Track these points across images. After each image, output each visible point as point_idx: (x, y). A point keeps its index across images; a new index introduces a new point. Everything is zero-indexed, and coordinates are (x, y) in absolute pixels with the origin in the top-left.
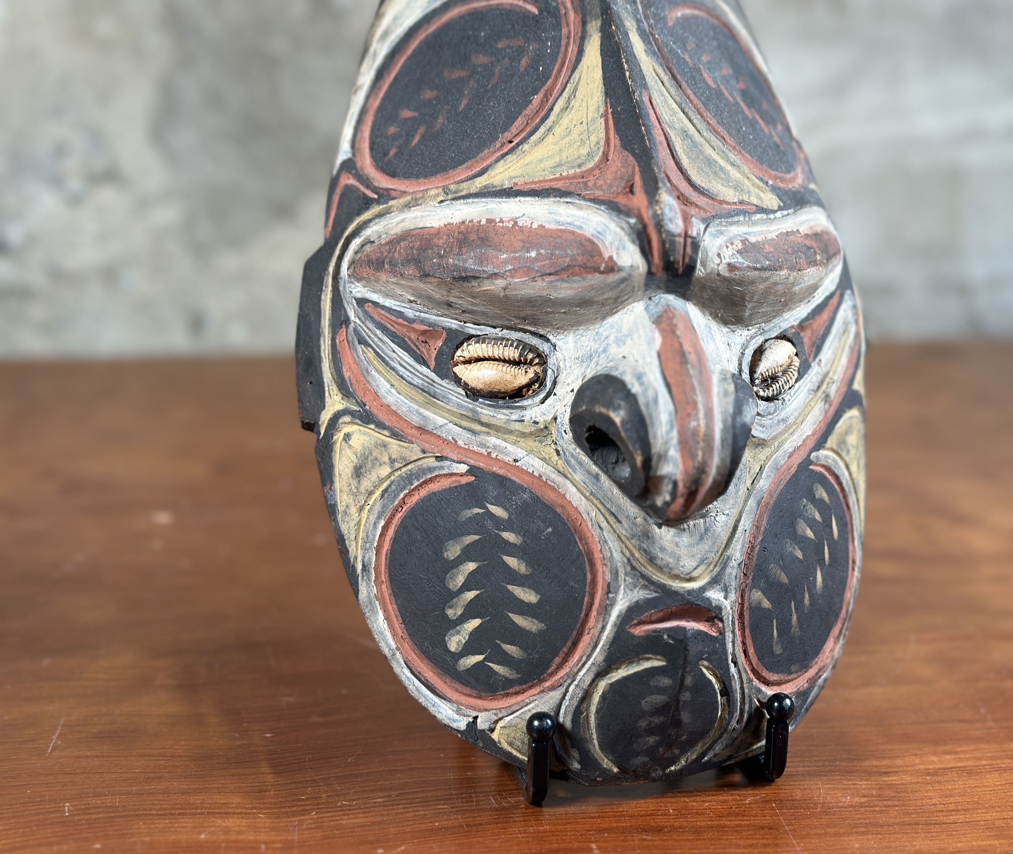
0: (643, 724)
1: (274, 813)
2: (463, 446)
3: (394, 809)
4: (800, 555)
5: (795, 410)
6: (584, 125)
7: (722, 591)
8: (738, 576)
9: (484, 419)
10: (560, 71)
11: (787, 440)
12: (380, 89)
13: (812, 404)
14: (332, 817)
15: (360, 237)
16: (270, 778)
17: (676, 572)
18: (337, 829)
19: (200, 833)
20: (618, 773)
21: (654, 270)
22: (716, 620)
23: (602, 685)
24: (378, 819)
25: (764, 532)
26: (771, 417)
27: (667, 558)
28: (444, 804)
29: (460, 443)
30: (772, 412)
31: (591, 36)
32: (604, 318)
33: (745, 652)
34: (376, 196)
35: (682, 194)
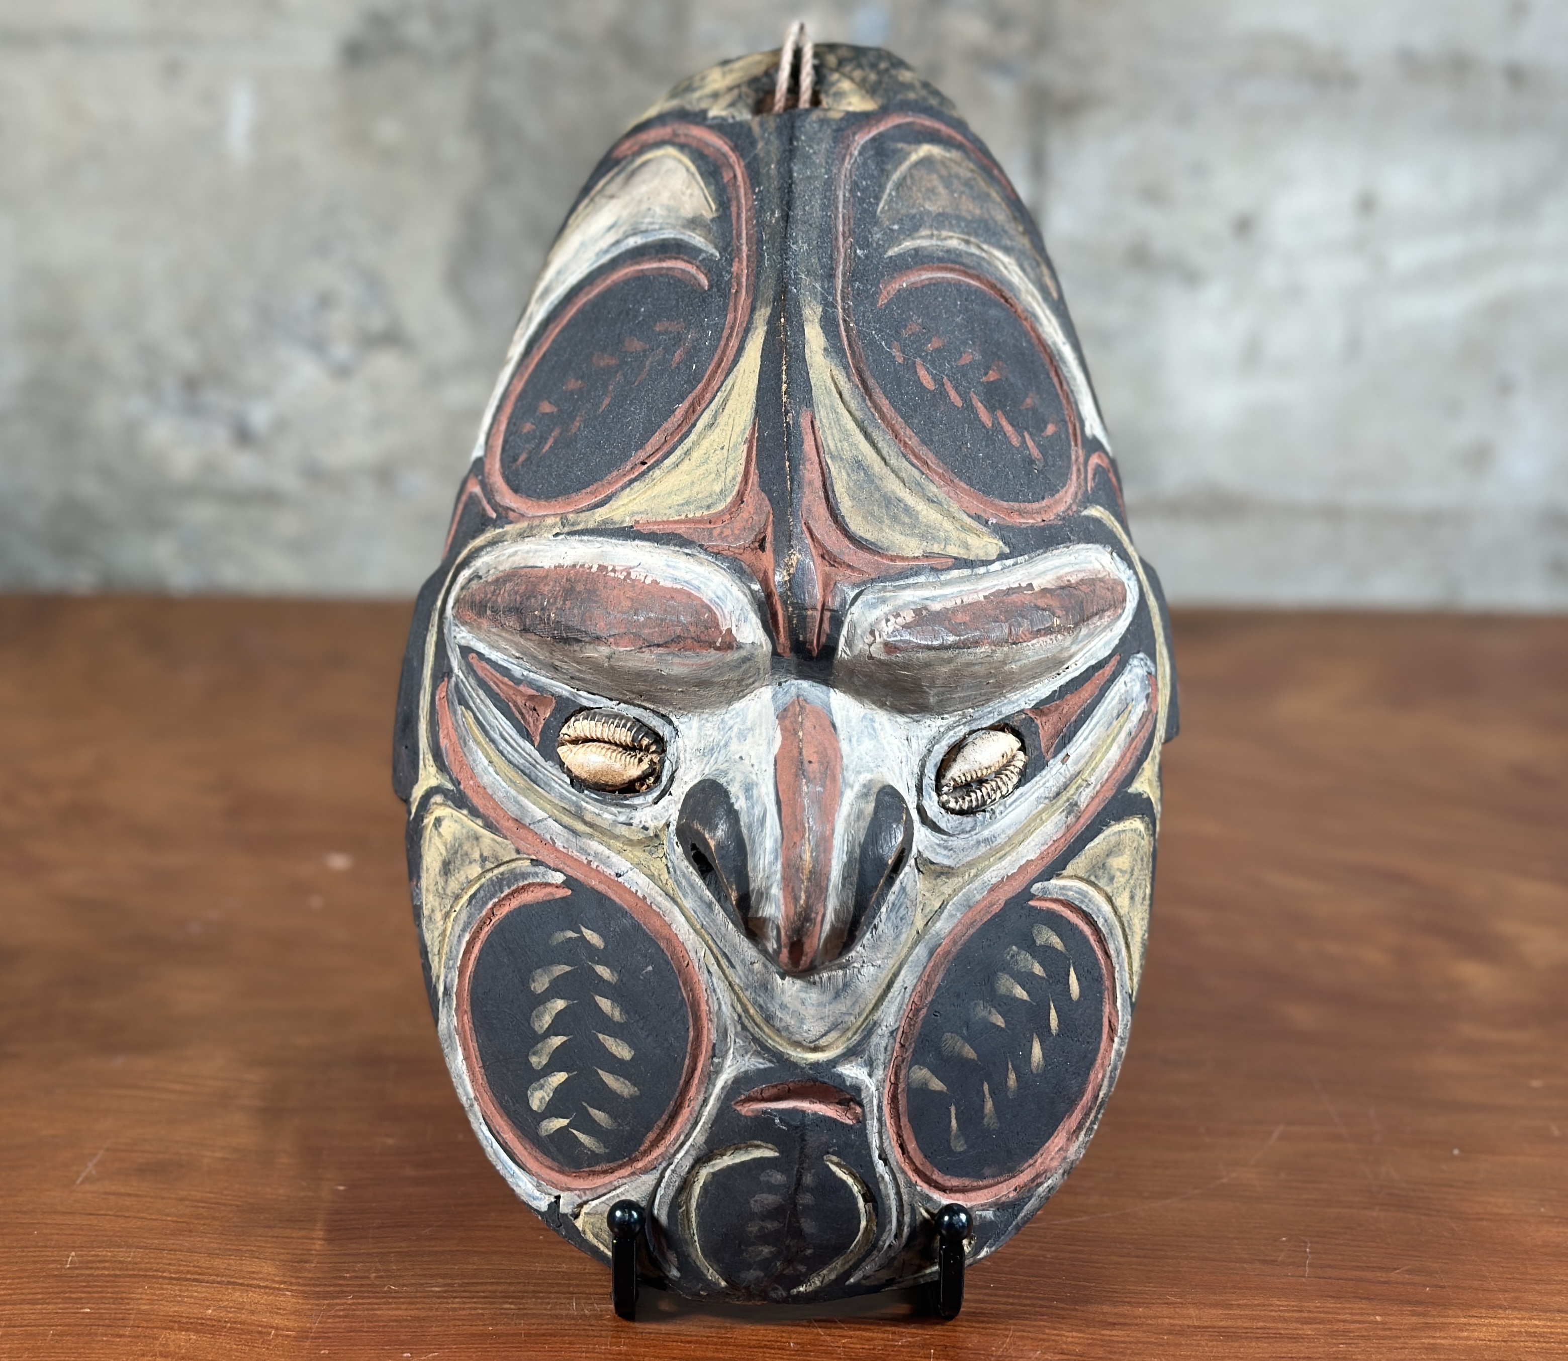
0: (753, 1228)
1: (304, 1292)
2: (561, 849)
3: (448, 1303)
4: (1000, 1021)
5: (1010, 827)
6: (725, 451)
7: (866, 1065)
8: (889, 1048)
9: (588, 817)
10: (715, 372)
11: (990, 866)
12: (527, 368)
13: (1044, 816)
14: (369, 1304)
15: (469, 567)
16: (318, 1245)
17: (797, 1037)
18: (368, 1321)
19: (208, 1307)
20: (726, 1287)
21: (780, 650)
22: (851, 1103)
23: (704, 1173)
24: (422, 1314)
25: (937, 991)
26: (967, 836)
27: (788, 1018)
28: (511, 1303)
29: (559, 844)
30: (968, 829)
31: (756, 328)
32: (729, 703)
33: (902, 1147)
34: (494, 515)
35: (828, 551)
